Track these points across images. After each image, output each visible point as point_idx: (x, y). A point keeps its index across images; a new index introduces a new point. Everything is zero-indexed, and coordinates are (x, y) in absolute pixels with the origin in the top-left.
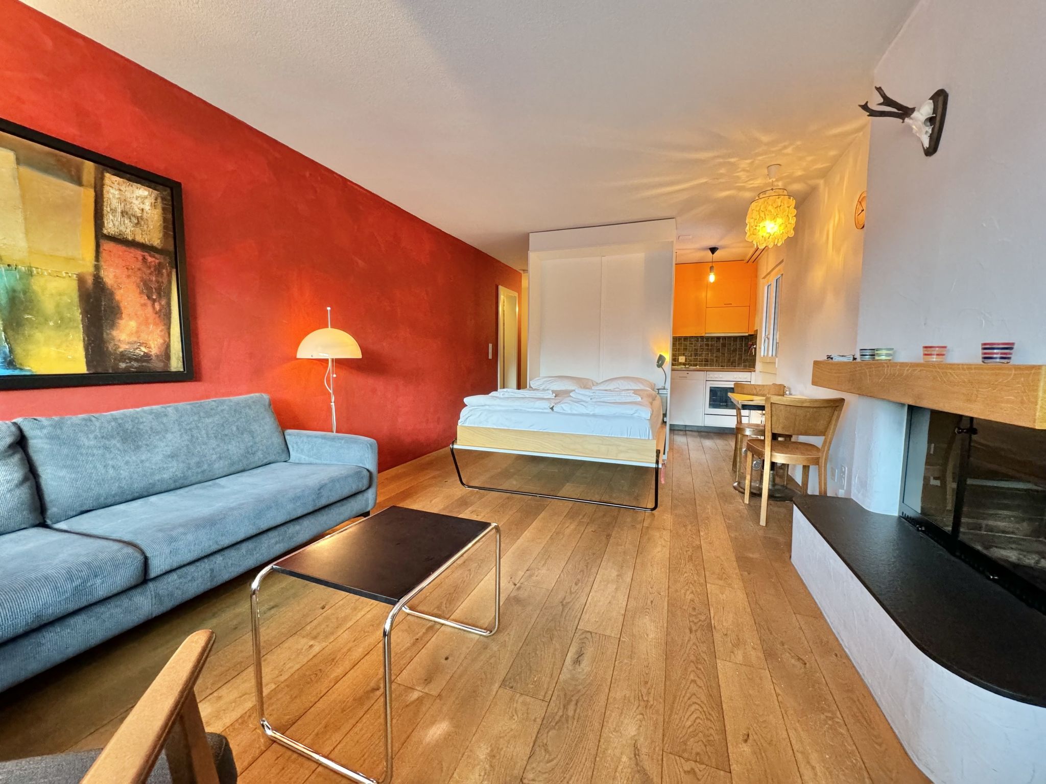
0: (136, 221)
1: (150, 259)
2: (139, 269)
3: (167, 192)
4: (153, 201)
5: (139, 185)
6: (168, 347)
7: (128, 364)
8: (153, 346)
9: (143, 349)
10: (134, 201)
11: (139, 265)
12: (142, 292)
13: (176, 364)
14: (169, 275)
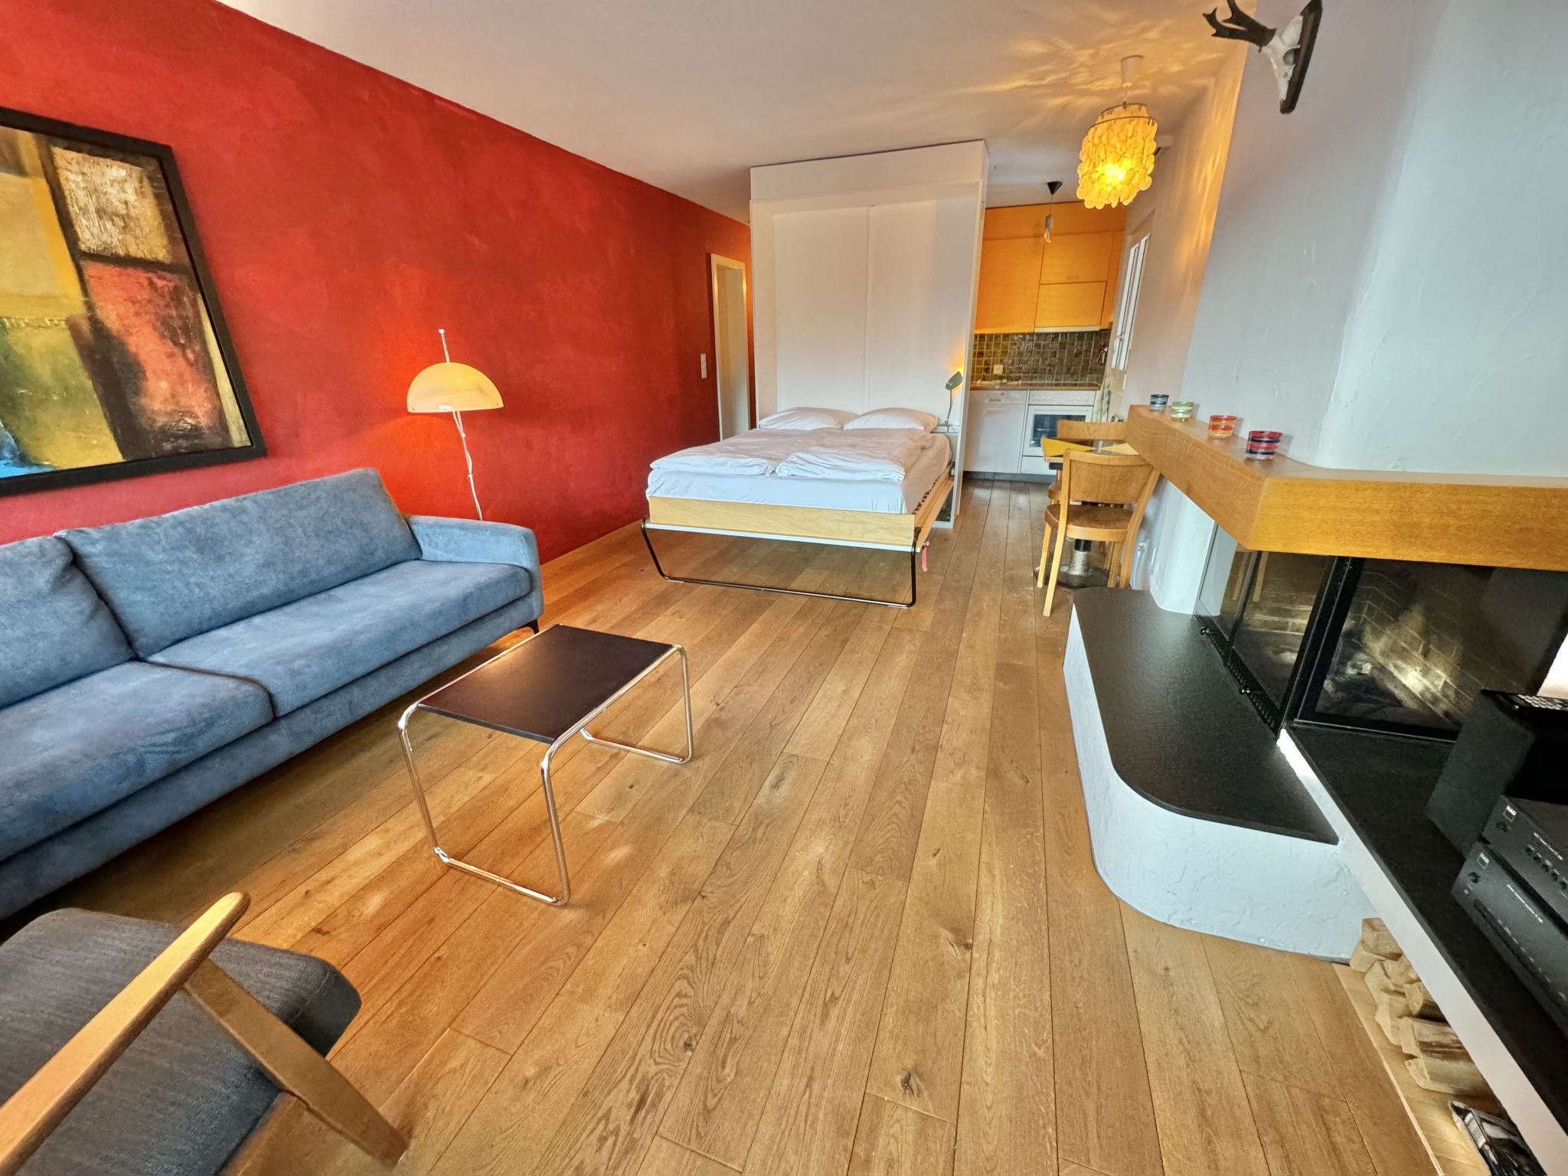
0: (123, 224)
1: (160, 283)
2: (150, 301)
3: (153, 165)
4: (137, 185)
5: (109, 161)
6: (220, 414)
7: (175, 444)
8: (200, 414)
9: (190, 421)
10: (110, 190)
11: (145, 294)
12: (163, 337)
13: (239, 437)
14: (194, 304)
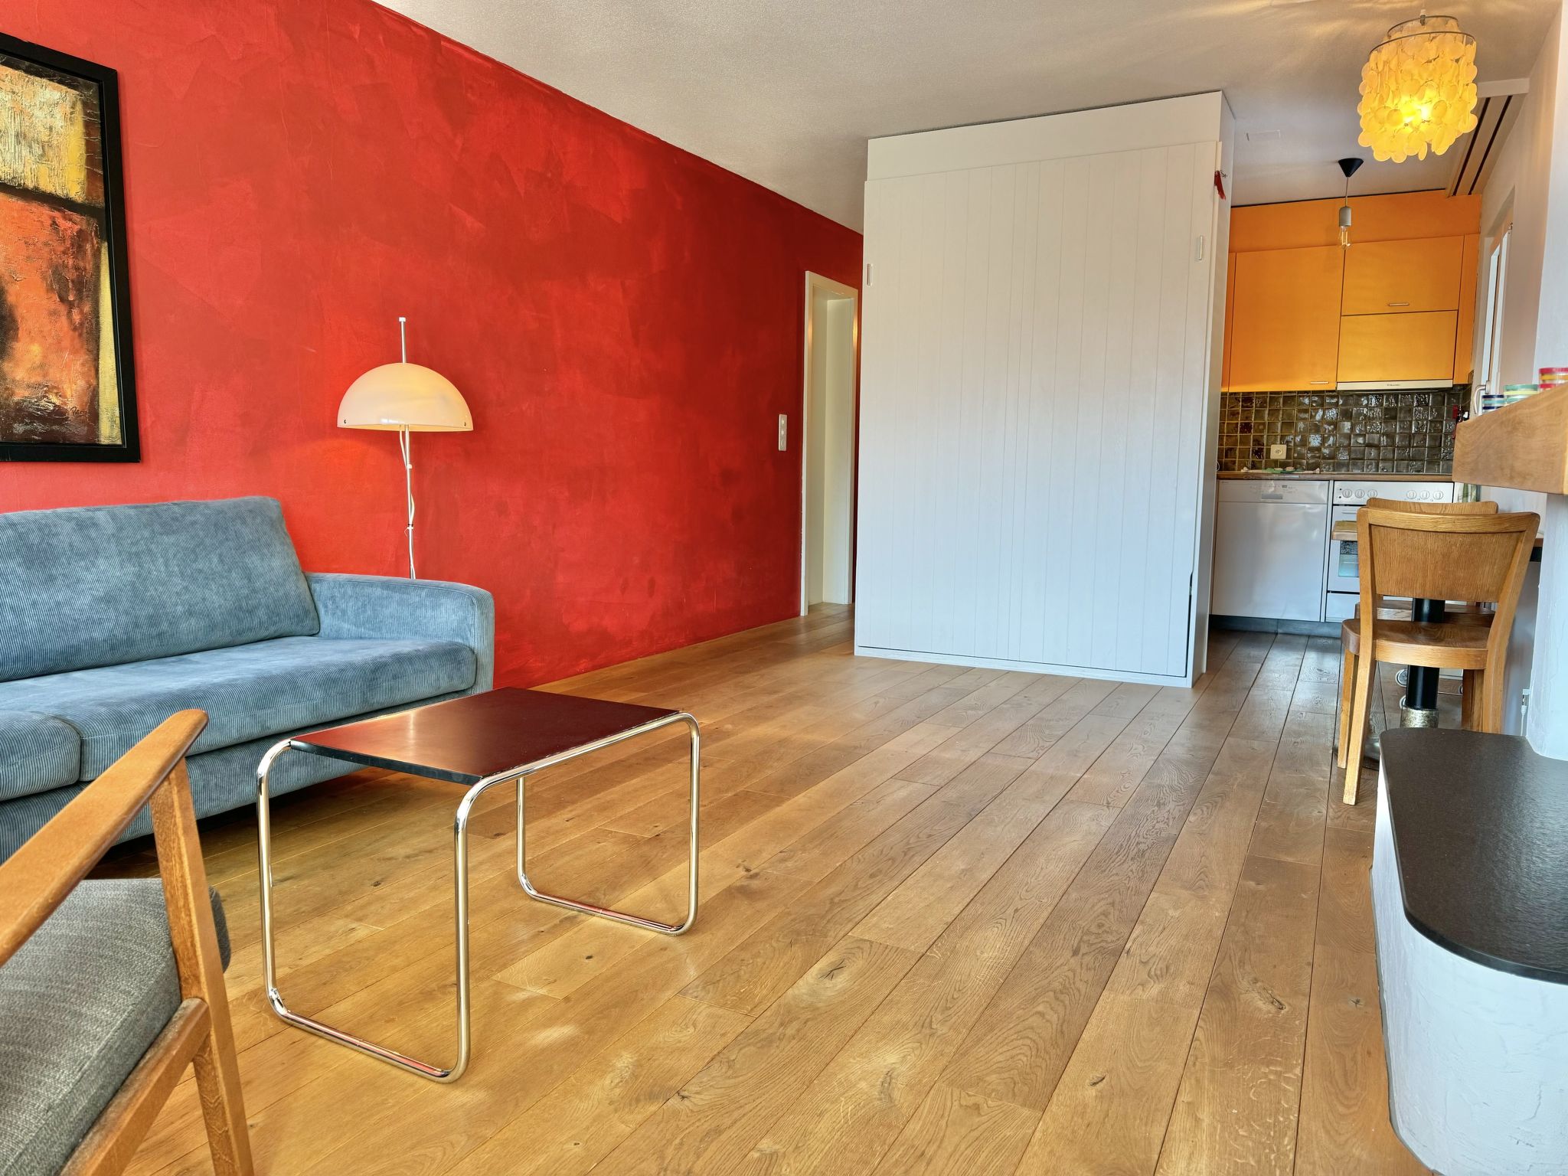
0: (40, 152)
1: (64, 224)
2: (46, 244)
3: (92, 92)
4: (69, 110)
5: (45, 81)
6: (93, 396)
7: (28, 427)
8: (69, 393)
9: (54, 399)
10: (37, 112)
11: (45, 234)
12: (50, 289)
13: (109, 431)
14: (97, 254)
